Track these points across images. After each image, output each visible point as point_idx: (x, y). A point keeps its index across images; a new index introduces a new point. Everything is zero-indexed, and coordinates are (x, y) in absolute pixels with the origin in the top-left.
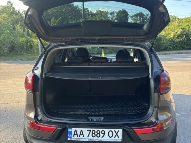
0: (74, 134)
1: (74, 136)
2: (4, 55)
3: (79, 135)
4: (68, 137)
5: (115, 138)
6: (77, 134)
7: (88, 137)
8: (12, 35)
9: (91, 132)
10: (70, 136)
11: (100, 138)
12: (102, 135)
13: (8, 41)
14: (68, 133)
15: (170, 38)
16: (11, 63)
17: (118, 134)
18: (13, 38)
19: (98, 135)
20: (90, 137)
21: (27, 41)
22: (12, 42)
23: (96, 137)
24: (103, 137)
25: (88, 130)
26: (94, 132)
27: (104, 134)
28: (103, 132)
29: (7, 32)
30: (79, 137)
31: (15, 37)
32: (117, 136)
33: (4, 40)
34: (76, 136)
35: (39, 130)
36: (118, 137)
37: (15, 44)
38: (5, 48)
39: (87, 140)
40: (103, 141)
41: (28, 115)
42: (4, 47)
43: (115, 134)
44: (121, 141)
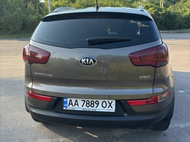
0: (70, 104)
1: (69, 106)
2: (16, 32)
3: (74, 105)
4: (63, 106)
5: (108, 109)
6: (72, 104)
7: (82, 106)
8: (23, 12)
9: (85, 102)
10: (66, 105)
11: (94, 108)
12: (96, 105)
13: (20, 19)
14: (64, 103)
15: (186, 16)
16: (23, 41)
17: (111, 105)
18: (25, 16)
19: (92, 105)
20: (85, 107)
21: (39, 18)
22: (24, 19)
23: (90, 107)
24: (96, 107)
25: (82, 100)
26: (88, 102)
27: (98, 104)
28: (97, 103)
29: (18, 10)
30: (74, 107)
31: (27, 14)
32: (110, 107)
33: (16, 18)
34: (71, 106)
35: (36, 99)
36: (112, 108)
37: (27, 21)
38: (17, 26)
39: (82, 110)
40: (97, 110)
41: (27, 86)
42: (16, 24)
43: (108, 105)
44: (114, 111)
